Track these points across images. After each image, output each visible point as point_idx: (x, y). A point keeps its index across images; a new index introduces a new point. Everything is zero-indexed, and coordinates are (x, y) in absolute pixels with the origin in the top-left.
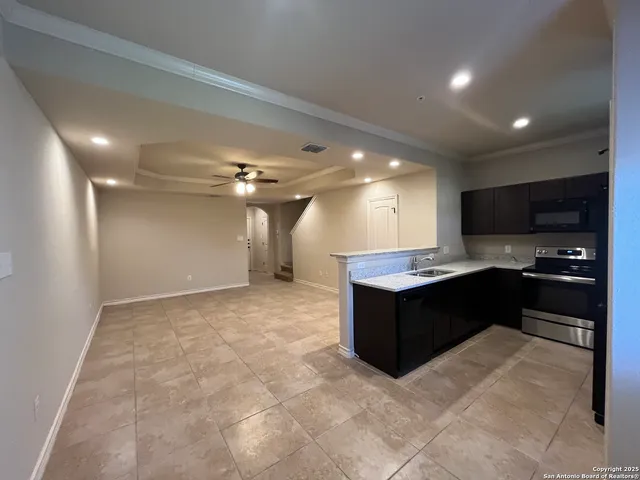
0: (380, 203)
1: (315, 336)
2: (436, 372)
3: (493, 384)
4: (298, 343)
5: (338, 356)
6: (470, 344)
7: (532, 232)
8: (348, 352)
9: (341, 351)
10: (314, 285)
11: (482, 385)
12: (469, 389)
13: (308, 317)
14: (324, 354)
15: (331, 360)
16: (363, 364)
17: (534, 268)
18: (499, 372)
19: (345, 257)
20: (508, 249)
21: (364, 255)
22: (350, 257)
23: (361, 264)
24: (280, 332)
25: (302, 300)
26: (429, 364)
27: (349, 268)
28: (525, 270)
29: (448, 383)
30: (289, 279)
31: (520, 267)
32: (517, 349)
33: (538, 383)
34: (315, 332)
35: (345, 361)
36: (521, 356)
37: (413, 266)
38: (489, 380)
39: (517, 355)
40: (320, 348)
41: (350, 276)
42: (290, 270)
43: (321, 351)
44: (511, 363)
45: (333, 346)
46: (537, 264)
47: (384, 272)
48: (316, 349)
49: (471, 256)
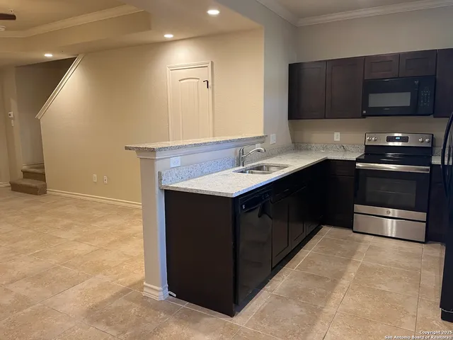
0: (183, 74)
1: (100, 276)
2: (278, 297)
3: (343, 300)
4: (73, 293)
5: (144, 301)
6: (305, 253)
7: (364, 116)
8: (158, 291)
9: (146, 292)
10: (89, 197)
11: (332, 303)
12: (320, 310)
13: (83, 248)
14: (121, 302)
15: (135, 309)
16: (185, 305)
17: (363, 157)
18: (344, 282)
19: (153, 151)
20: (337, 137)
21: (179, 147)
22: (160, 149)
23: (175, 161)
24: (38, 278)
25: (67, 222)
26: (268, 287)
27: (159, 166)
28: (358, 160)
29: (295, 309)
30: (39, 191)
31: (353, 158)
32: (353, 253)
33: (383, 288)
34: (98, 269)
35: (155, 306)
36: (360, 259)
37: (240, 161)
38: (338, 295)
39: (355, 259)
40: (113, 292)
41: (160, 179)
42: (42, 177)
43: (115, 297)
44: (352, 270)
45: (134, 285)
46: (366, 154)
47: (205, 170)
48: (107, 295)
49: (297, 146)
